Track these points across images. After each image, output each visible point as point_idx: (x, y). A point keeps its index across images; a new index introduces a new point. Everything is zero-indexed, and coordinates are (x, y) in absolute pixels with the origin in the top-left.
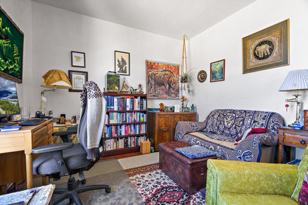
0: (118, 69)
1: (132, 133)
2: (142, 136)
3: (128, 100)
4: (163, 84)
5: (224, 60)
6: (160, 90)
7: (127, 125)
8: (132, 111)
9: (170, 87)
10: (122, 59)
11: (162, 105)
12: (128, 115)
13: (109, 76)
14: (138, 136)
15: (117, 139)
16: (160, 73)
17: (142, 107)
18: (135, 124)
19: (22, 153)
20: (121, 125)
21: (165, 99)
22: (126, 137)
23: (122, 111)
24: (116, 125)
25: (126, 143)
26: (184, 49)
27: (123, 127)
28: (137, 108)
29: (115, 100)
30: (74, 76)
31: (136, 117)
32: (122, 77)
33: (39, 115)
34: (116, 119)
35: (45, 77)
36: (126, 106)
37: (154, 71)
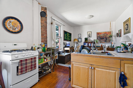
0: (88, 36)
3: (90, 44)
4: (103, 39)
5: (121, 30)
6: (101, 40)
9: (106, 39)
11: (102, 45)
13: (85, 38)
16: (102, 35)
17: (94, 45)
19: (69, 50)
21: (103, 43)
26: (110, 26)
28: (92, 46)
29: (86, 44)
30: (79, 39)
33: (72, 47)
35: (74, 40)
37: (100, 35)
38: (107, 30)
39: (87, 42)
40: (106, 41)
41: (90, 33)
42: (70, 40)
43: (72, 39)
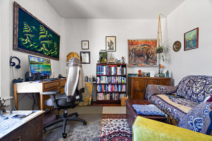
0: (108, 48)
1: (116, 90)
2: (123, 93)
3: (113, 68)
4: (142, 56)
6: (139, 60)
7: (112, 84)
8: (115, 76)
9: (148, 57)
10: (111, 41)
12: (113, 78)
13: (100, 53)
14: (120, 93)
15: (105, 93)
16: (139, 47)
17: (122, 72)
18: (118, 84)
20: (108, 85)
21: (142, 66)
22: (111, 93)
23: (109, 75)
24: (105, 84)
25: (111, 97)
26: (159, 26)
27: (110, 86)
28: (119, 73)
29: (104, 68)
30: (83, 55)
31: (119, 80)
32: (109, 53)
33: (60, 76)
34: (104, 80)
36: (111, 72)
37: (135, 47)
38: (151, 36)
39: (105, 64)
40: (147, 62)
41: (113, 39)
42: (57, 57)
43: (63, 54)
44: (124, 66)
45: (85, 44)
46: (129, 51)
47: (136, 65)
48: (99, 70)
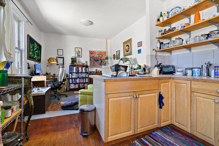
0: (76, 55)
1: (82, 82)
2: (86, 83)
3: (80, 68)
4: (98, 61)
5: (120, 51)
6: (96, 63)
7: (80, 78)
8: (82, 73)
9: (101, 62)
11: (96, 70)
12: (80, 74)
13: (72, 59)
14: (85, 83)
15: (75, 84)
16: (96, 56)
17: (86, 70)
18: (83, 78)
20: (77, 78)
21: (98, 67)
22: (79, 83)
23: (78, 72)
24: (75, 78)
25: (79, 86)
27: (78, 79)
28: (84, 71)
29: (74, 68)
30: (58, 59)
31: (84, 75)
32: (77, 59)
34: (74, 76)
35: (48, 60)
36: (79, 70)
37: (94, 55)
39: (75, 66)
40: (101, 64)
41: (80, 50)
44: (87, 67)
45: (60, 52)
46: (90, 57)
47: (94, 66)
48: (71, 69)
